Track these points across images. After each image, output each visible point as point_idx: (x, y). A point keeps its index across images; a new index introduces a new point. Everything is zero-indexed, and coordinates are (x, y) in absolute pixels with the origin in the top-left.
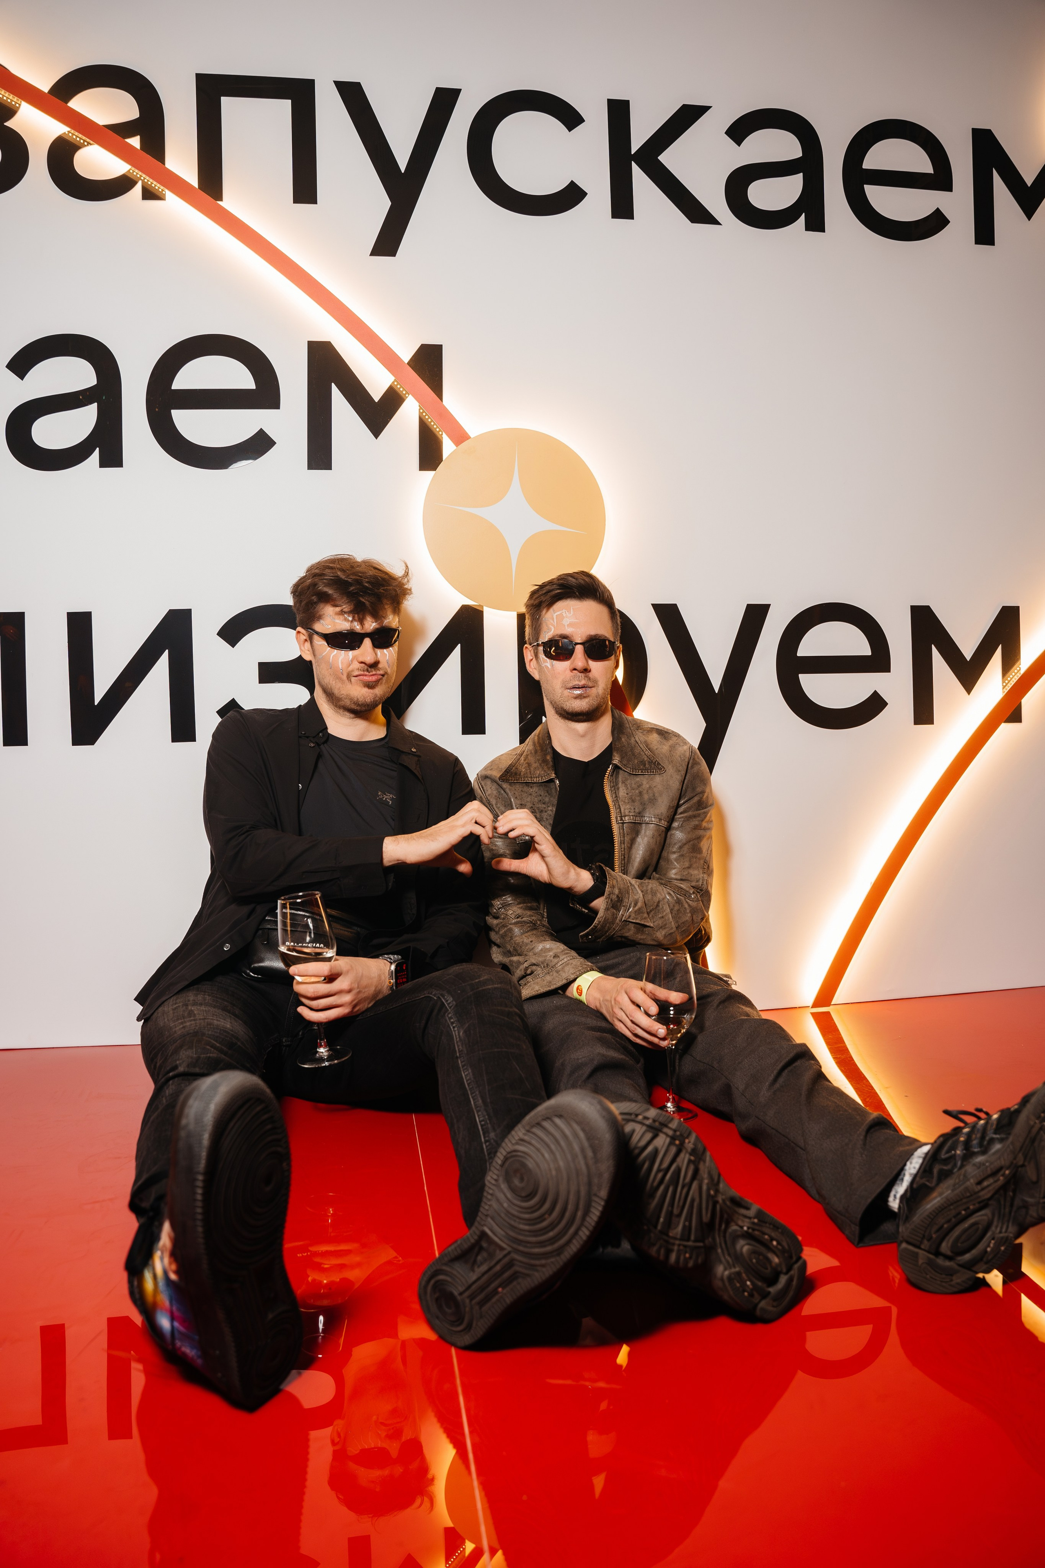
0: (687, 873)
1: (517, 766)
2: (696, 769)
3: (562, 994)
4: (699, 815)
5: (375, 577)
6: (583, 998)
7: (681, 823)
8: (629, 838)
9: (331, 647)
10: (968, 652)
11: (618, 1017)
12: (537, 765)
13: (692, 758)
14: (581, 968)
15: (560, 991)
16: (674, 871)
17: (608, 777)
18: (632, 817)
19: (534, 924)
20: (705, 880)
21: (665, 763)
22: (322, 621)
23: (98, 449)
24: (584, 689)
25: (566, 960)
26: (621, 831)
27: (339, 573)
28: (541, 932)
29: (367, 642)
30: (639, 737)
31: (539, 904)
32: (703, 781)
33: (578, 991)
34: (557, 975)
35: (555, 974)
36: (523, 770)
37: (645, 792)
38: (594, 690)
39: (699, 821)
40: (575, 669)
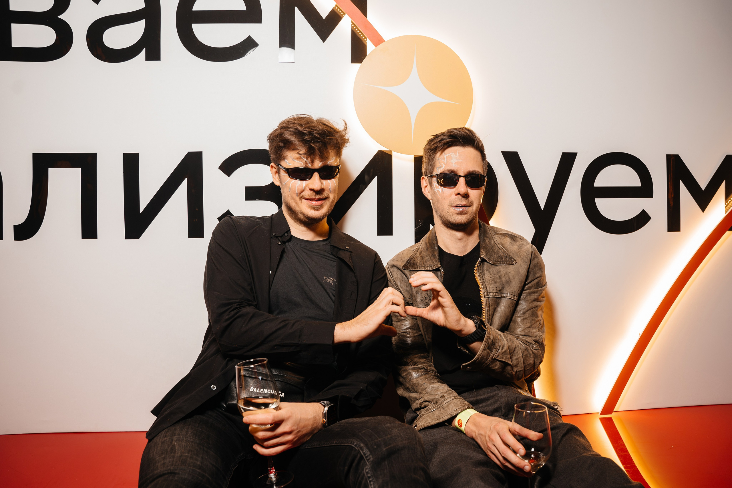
0: (528, 331)
1: (415, 258)
2: (536, 261)
3: (448, 426)
4: (537, 292)
5: (323, 130)
6: (463, 428)
7: (525, 297)
8: (492, 307)
9: (291, 178)
10: (703, 184)
11: (491, 450)
12: (428, 257)
13: (533, 254)
14: (461, 406)
15: (446, 423)
16: (519, 330)
17: (477, 267)
18: (494, 293)
19: (426, 369)
20: (541, 336)
21: (515, 257)
22: (286, 160)
23: (145, 49)
24: (464, 208)
25: (449, 399)
26: (488, 303)
27: (298, 127)
28: (431, 376)
29: (316, 175)
30: (497, 239)
31: (429, 354)
32: (540, 269)
33: (459, 424)
34: (444, 411)
35: (442, 410)
36: (419, 262)
37: (503, 276)
38: (470, 208)
39: (537, 295)
40: (458, 194)
